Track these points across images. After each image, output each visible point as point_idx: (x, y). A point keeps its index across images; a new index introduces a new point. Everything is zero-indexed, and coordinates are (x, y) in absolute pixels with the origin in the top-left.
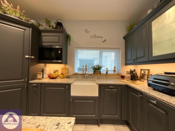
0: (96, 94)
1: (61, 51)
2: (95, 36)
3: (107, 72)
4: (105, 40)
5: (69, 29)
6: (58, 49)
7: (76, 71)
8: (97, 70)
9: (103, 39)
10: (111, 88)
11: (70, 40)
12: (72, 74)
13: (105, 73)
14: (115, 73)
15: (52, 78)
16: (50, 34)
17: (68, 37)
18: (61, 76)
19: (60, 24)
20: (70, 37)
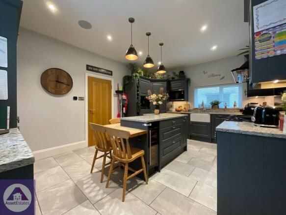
0: (208, 121)
1: (184, 93)
2: (213, 75)
3: (226, 107)
4: (223, 77)
5: (189, 75)
6: (181, 91)
7: (196, 106)
8: (215, 105)
9: (221, 77)
10: (220, 117)
11: (190, 82)
12: (192, 109)
13: (224, 107)
14: (235, 108)
15: (178, 111)
16: (176, 82)
17: (188, 81)
18: (184, 110)
19: (182, 73)
20: (190, 80)
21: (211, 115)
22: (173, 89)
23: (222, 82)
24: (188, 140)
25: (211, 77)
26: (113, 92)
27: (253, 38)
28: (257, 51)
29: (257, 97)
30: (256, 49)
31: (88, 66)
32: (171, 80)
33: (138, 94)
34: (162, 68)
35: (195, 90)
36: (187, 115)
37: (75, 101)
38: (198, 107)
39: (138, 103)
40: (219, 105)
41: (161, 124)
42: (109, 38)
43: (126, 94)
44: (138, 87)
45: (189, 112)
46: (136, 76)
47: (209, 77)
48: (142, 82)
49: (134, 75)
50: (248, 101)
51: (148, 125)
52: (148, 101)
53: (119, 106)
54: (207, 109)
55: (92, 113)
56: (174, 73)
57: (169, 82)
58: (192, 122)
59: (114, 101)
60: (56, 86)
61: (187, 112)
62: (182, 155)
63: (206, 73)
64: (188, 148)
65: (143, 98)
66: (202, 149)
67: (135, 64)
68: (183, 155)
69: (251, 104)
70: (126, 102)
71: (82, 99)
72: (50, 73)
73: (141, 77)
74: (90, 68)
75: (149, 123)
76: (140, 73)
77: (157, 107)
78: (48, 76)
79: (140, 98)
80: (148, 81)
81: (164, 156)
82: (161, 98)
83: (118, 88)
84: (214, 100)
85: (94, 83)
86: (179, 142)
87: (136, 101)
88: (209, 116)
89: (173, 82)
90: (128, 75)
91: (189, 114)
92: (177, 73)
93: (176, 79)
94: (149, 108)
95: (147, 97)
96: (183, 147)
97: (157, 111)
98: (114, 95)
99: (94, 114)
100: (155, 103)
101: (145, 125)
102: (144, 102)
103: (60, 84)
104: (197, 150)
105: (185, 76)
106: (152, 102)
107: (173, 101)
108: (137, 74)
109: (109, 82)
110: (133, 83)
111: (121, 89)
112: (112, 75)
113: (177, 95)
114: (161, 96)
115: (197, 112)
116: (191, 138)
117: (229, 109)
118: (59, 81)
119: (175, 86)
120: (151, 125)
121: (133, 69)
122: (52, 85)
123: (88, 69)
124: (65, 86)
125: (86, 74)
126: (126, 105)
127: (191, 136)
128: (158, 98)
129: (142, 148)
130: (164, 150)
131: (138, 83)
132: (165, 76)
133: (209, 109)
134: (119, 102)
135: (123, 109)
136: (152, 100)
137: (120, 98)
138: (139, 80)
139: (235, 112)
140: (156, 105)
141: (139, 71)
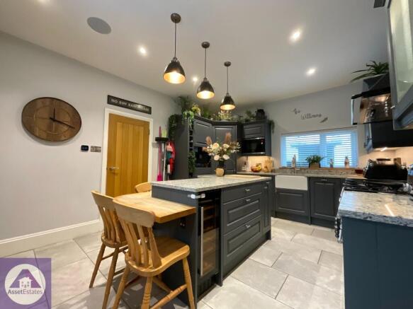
0: (305, 187)
1: (264, 142)
2: (309, 116)
3: (332, 166)
4: (326, 119)
5: (272, 115)
6: (259, 141)
8: (314, 161)
9: (322, 118)
10: (324, 183)
11: (274, 126)
12: (278, 167)
13: (329, 166)
14: (348, 167)
15: (255, 172)
16: (252, 126)
17: (271, 125)
18: (265, 169)
19: (261, 112)
20: (273, 123)
21: (309, 179)
22: (246, 137)
23: (325, 125)
24: (272, 218)
25: (306, 120)
26: (152, 140)
29: (386, 148)
31: (110, 98)
32: (244, 122)
33: (191, 144)
35: (282, 139)
36: (270, 178)
37: (84, 153)
38: (286, 166)
39: (190, 158)
40: (321, 162)
41: (223, 194)
42: (143, 51)
43: (173, 144)
44: (191, 132)
45: (273, 174)
46: (189, 115)
47: (303, 118)
48: (199, 125)
49: (186, 113)
50: (368, 155)
51: (199, 197)
52: (206, 154)
53: (161, 163)
54: (301, 169)
55: (114, 173)
56: (249, 113)
57: (240, 126)
58: (278, 189)
59: (153, 154)
60: (50, 128)
61: (270, 174)
63: (299, 112)
64: (272, 234)
66: (297, 237)
68: (264, 248)
69: (378, 160)
70: (173, 156)
71: (96, 149)
72: (39, 104)
73: (196, 117)
74: (113, 100)
75: (199, 193)
76: (195, 111)
77: (221, 164)
78: (37, 110)
79: (194, 150)
80: (208, 124)
81: (229, 253)
82: (228, 149)
83: (160, 134)
84: (311, 154)
85: (119, 124)
86: (258, 225)
87: (189, 154)
88: (306, 179)
89: (247, 126)
90: (177, 113)
91: (273, 177)
92: (254, 113)
93: (252, 121)
94: (209, 166)
96: (265, 232)
97: (220, 171)
98: (153, 144)
99: (117, 174)
100: (217, 158)
101: (193, 196)
102: (201, 157)
103: (57, 123)
104: (288, 237)
105: (265, 118)
106: (213, 157)
107: (247, 155)
108: (191, 113)
109: (146, 124)
110: (184, 126)
111: (164, 135)
112: (150, 114)
113: (254, 146)
114: (226, 146)
115: (285, 173)
116: (277, 215)
117: (338, 169)
118: (56, 118)
119: (250, 132)
120: (203, 196)
121: (185, 105)
122: (42, 125)
123: (109, 102)
124: (66, 128)
125: (106, 109)
126: (172, 161)
127: (276, 212)
128: (223, 150)
129: (185, 241)
130: (230, 242)
131: (192, 126)
132: (235, 117)
133: (305, 169)
134: (161, 156)
135: (166, 168)
136: (212, 152)
137: (163, 150)
138: (192, 122)
139: (347, 173)
140: (219, 161)
141: (193, 108)
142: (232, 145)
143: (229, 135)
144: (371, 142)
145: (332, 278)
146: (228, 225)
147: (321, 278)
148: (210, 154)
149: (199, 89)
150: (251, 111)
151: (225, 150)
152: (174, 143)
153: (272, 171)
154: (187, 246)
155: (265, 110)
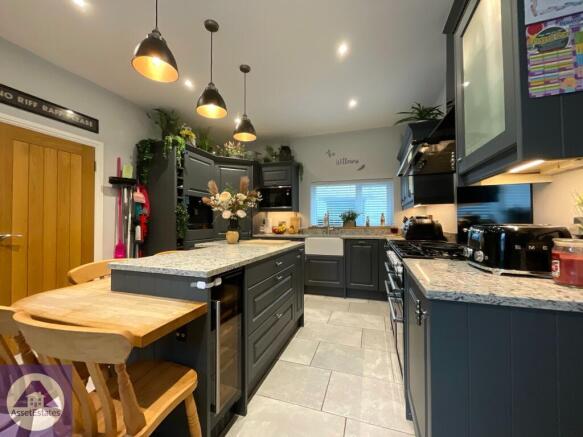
0: (340, 252)
1: (290, 192)
2: (345, 161)
3: (368, 224)
4: (363, 167)
5: (301, 155)
6: (284, 190)
7: (314, 223)
8: (349, 219)
9: (360, 165)
10: (362, 245)
11: (302, 171)
12: (307, 227)
13: (365, 225)
14: (383, 225)
15: (278, 234)
16: (274, 168)
17: (299, 168)
18: (291, 229)
19: (286, 150)
20: (302, 168)
21: (346, 241)
22: (266, 183)
23: (362, 176)
24: (306, 296)
25: (342, 165)
26: (101, 181)
27: (523, 40)
28: (533, 74)
30: (531, 68)
32: (263, 162)
33: (180, 192)
34: (247, 126)
35: (312, 188)
38: (317, 224)
39: (179, 214)
40: (357, 220)
44: (180, 172)
45: (302, 235)
46: (175, 143)
47: (338, 163)
48: (195, 161)
49: (171, 139)
51: (211, 285)
52: (208, 209)
53: (122, 222)
54: (335, 228)
56: (270, 149)
57: (257, 168)
58: (308, 256)
59: (105, 210)
61: (297, 236)
62: (294, 339)
63: (334, 154)
65: (195, 201)
66: (334, 317)
67: (173, 112)
70: (146, 211)
73: (189, 148)
75: (212, 279)
76: (187, 137)
77: (234, 224)
79: (186, 202)
80: (208, 160)
81: (255, 362)
82: (245, 201)
83: (120, 171)
84: (346, 209)
86: (289, 312)
87: (176, 208)
88: (341, 242)
89: (269, 169)
90: (153, 138)
92: (276, 149)
93: (274, 161)
94: (210, 226)
95: (205, 199)
96: (297, 318)
97: (233, 235)
98: (104, 188)
99: (17, 248)
100: (227, 215)
101: (201, 285)
102: (196, 212)
104: (324, 319)
105: (292, 158)
106: (221, 212)
107: (267, 211)
108: (179, 139)
109: (88, 153)
110: (167, 161)
111: (128, 173)
112: (97, 131)
114: (242, 197)
115: (316, 234)
116: (307, 290)
117: (374, 228)
119: (271, 177)
120: (219, 282)
121: (168, 125)
126: (144, 220)
127: (306, 286)
128: (237, 202)
129: (189, 365)
130: (257, 345)
131: (182, 162)
132: (250, 153)
133: (338, 228)
134: (122, 211)
135: (133, 232)
136: (219, 205)
137: (126, 201)
138: (182, 155)
139: (383, 233)
140: (230, 219)
141: (184, 132)
142: (251, 196)
143: (246, 180)
144: (412, 197)
145: (378, 362)
146: (254, 320)
147: (368, 365)
148: (215, 209)
149: (201, 101)
150: (273, 146)
151: (241, 203)
152: (147, 189)
153: (299, 232)
154: (192, 372)
155: (291, 148)
